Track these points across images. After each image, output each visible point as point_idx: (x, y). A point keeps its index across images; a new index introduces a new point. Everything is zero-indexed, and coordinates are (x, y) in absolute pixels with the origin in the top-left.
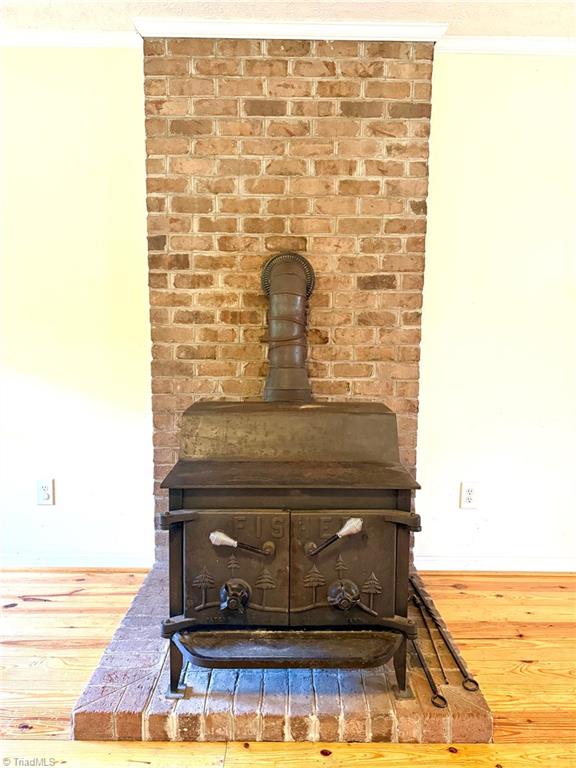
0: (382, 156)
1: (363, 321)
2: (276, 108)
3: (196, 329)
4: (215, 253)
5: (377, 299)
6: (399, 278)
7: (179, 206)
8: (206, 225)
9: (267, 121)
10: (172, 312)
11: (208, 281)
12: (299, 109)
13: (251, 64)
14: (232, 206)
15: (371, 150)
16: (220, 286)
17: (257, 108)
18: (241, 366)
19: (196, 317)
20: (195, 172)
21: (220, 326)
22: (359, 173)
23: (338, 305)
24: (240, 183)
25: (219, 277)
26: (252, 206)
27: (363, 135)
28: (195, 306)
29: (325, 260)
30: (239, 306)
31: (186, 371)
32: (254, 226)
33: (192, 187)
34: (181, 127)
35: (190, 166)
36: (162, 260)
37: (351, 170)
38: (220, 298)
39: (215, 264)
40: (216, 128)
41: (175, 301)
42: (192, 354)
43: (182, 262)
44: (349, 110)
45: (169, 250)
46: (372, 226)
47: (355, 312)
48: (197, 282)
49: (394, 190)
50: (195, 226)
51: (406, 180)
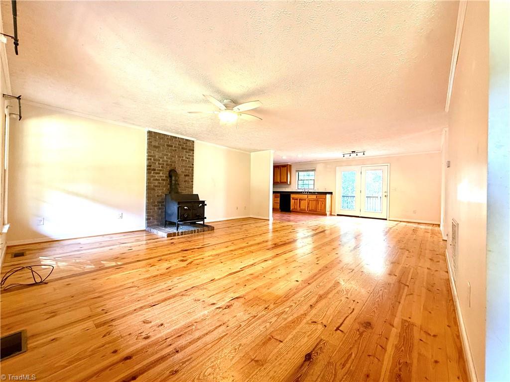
0: (187, 156)
1: (185, 182)
2: (172, 146)
3: (157, 182)
4: (161, 168)
5: (187, 178)
6: (190, 175)
7: (154, 160)
8: (159, 164)
9: (170, 148)
10: (152, 179)
11: (159, 173)
12: (175, 147)
13: (167, 138)
14: (163, 161)
15: (186, 155)
16: (161, 174)
17: (168, 145)
18: (165, 189)
19: (157, 180)
20: (157, 155)
21: (161, 181)
22: (184, 158)
23: (181, 178)
24: (165, 157)
25: (161, 173)
26: (167, 161)
27: (185, 153)
28: (156, 178)
29: (179, 171)
30: (164, 178)
31: (154, 190)
32: (167, 165)
33: (157, 157)
34: (155, 147)
35: (157, 153)
36: (150, 169)
37: (183, 157)
38: (161, 176)
39: (161, 170)
40: (161, 148)
41: (153, 176)
42: (156, 186)
43: (154, 170)
44: (182, 148)
45: (152, 167)
46: (186, 166)
47: (184, 180)
48: (157, 173)
49: (189, 161)
50: (157, 164)
51: (191, 160)
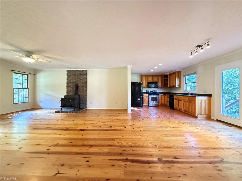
1: (82, 89)
2: (76, 74)
3: (70, 90)
4: (71, 84)
5: (83, 88)
6: (84, 86)
7: (69, 81)
8: (71, 82)
9: (75, 75)
10: (68, 89)
11: (71, 86)
12: (77, 75)
13: (74, 72)
14: (73, 81)
15: (82, 77)
16: (72, 87)
17: (74, 74)
18: (73, 92)
19: (70, 89)
20: (70, 79)
21: (71, 89)
22: (82, 79)
23: (80, 88)
24: (73, 79)
25: (72, 86)
26: (74, 81)
27: (82, 76)
28: (70, 88)
29: (79, 85)
30: (73, 88)
32: (74, 82)
33: (70, 80)
34: (69, 76)
35: (70, 78)
36: (68, 85)
37: (81, 78)
38: (71, 88)
39: (71, 85)
40: (72, 76)
41: (68, 88)
42: (69, 92)
43: (69, 85)
44: (81, 74)
45: (68, 84)
46: (83, 82)
47: (81, 88)
48: (70, 86)
49: (84, 80)
50: (70, 82)
